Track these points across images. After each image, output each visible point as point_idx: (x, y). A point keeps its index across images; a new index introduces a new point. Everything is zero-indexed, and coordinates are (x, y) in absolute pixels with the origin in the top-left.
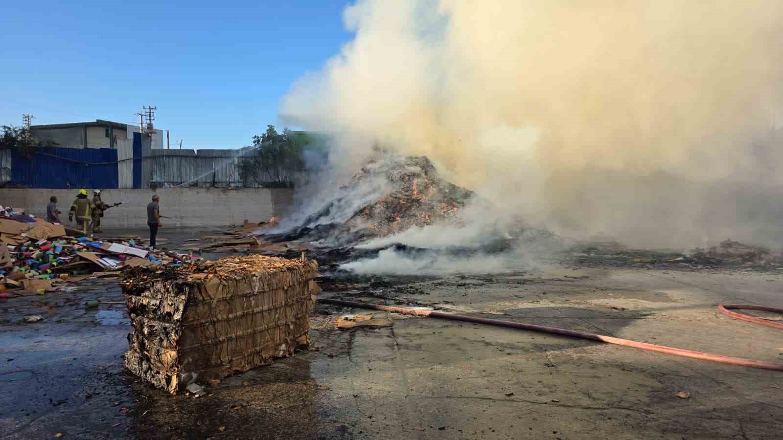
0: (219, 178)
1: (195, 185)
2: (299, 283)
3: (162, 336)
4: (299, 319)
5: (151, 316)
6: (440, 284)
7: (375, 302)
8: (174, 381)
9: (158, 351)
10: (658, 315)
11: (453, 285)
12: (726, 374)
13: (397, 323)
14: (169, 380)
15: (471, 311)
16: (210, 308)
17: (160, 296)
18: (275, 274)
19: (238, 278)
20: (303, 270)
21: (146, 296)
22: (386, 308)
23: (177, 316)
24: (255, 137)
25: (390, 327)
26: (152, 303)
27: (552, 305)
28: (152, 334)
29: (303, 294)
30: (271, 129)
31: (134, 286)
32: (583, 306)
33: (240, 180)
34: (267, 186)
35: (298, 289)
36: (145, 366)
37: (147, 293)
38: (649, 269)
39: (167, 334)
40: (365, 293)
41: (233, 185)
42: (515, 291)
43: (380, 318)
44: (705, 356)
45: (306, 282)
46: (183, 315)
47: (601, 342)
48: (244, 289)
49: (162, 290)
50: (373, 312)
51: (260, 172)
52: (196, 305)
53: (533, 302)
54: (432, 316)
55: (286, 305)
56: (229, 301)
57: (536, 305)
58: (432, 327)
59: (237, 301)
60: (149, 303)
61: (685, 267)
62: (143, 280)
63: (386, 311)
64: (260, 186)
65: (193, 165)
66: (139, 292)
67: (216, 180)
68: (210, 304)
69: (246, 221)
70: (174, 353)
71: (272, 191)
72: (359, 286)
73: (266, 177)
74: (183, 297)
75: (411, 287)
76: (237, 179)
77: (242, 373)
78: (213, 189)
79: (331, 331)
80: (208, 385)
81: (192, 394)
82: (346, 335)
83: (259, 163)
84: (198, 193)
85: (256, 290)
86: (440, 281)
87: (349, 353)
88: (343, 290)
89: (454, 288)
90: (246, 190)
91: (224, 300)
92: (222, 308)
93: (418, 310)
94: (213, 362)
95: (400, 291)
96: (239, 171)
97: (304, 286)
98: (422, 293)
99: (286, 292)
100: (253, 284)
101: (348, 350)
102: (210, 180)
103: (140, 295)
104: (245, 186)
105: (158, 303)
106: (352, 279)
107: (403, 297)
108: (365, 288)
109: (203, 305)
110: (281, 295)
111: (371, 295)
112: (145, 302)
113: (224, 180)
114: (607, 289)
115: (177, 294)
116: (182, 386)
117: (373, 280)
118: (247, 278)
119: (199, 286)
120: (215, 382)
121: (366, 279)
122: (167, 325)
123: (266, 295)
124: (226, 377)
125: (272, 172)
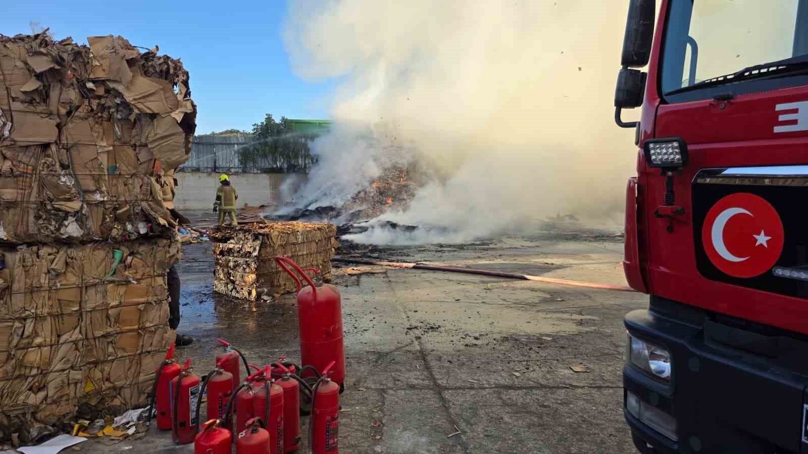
0: (220, 163)
1: (197, 170)
2: (325, 238)
3: (245, 266)
4: (325, 262)
5: (235, 255)
6: (423, 251)
7: (373, 261)
8: (254, 293)
9: (243, 275)
10: (575, 267)
11: (433, 251)
12: (593, 292)
13: (389, 272)
14: (250, 293)
15: (444, 265)
16: (274, 250)
17: (242, 242)
18: (310, 231)
19: (289, 232)
20: (327, 230)
21: (231, 243)
22: (382, 263)
23: (256, 254)
24: (255, 124)
25: (385, 273)
26: (236, 247)
27: (504, 262)
28: (237, 265)
29: (327, 246)
30: (269, 119)
31: (223, 236)
32: (526, 263)
33: (240, 166)
34: (265, 171)
35: (324, 242)
36: (230, 287)
37: (232, 241)
38: (590, 241)
39: (248, 265)
40: (364, 255)
41: (233, 170)
42: (480, 255)
43: (376, 269)
44: (586, 284)
45: (330, 238)
46: (259, 253)
47: (526, 279)
48: (292, 239)
49: (243, 238)
50: (372, 266)
51: (259, 160)
52: (266, 247)
53: (490, 260)
54: (414, 268)
55: (317, 252)
56: (283, 246)
57: (492, 262)
58: (414, 273)
59: (288, 247)
60: (234, 247)
61: (619, 240)
62: (228, 233)
63: (381, 265)
64: (259, 172)
65: (195, 151)
66: (225, 240)
67: (217, 165)
68: (273, 247)
69: (246, 204)
70: (254, 276)
71: (270, 177)
72: (360, 251)
73: (266, 164)
74: (258, 242)
75: (400, 253)
76: (236, 165)
77: (292, 293)
78: (213, 174)
79: (343, 276)
80: (273, 297)
81: (265, 301)
82: (355, 277)
83: (258, 151)
84: (200, 177)
85: (300, 241)
86: (423, 249)
87: (358, 285)
88: (347, 254)
89: (434, 253)
90: (246, 174)
91: (282, 245)
92: (280, 250)
93: (405, 265)
94: (275, 283)
95: (392, 254)
96: (238, 157)
97: (328, 241)
98: (408, 256)
99: (317, 244)
100: (298, 237)
101: (358, 283)
102: (211, 165)
103: (226, 243)
104: (244, 172)
105: (240, 246)
106: (353, 246)
107: (394, 258)
108: (364, 253)
109: (270, 247)
110: (314, 245)
111: (370, 257)
112: (231, 246)
113: (224, 165)
114: (549, 253)
115: (254, 241)
116: (259, 295)
117: (370, 248)
118: (295, 233)
119: (267, 236)
120: (277, 295)
121: (365, 247)
122: (248, 259)
123: (305, 244)
124: (283, 294)
125: (270, 158)
